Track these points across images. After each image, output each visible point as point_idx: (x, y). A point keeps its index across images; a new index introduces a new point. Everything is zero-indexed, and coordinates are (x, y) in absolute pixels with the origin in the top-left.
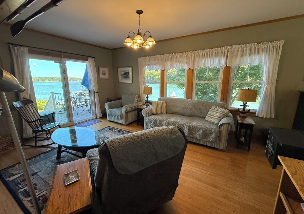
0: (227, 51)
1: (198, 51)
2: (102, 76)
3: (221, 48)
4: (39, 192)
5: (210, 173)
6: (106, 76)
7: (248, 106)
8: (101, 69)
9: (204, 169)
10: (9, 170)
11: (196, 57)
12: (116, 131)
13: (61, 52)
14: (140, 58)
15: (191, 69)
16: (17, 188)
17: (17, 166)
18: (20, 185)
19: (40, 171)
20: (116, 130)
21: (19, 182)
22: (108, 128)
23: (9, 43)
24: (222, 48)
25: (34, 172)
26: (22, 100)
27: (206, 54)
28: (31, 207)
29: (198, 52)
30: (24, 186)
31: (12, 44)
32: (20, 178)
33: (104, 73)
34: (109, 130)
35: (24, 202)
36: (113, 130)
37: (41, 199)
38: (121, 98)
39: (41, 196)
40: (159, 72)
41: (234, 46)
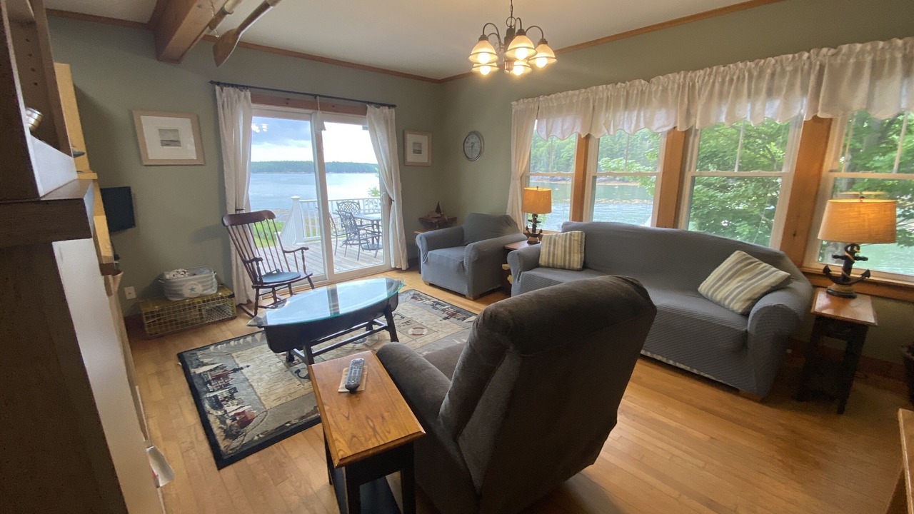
0: (818, 63)
1: (708, 70)
2: (411, 158)
3: (796, 55)
4: (237, 405)
5: (701, 464)
6: (424, 158)
7: (865, 259)
8: (411, 138)
9: (684, 447)
10: (199, 353)
11: (700, 90)
12: (428, 302)
13: (315, 96)
14: (517, 101)
15: (678, 129)
16: (205, 389)
17: (212, 348)
18: (211, 385)
19: (248, 366)
20: (429, 300)
21: (210, 378)
22: (412, 293)
23: (212, 82)
24: (800, 57)
25: (238, 364)
26: (233, 212)
27: (735, 78)
28: (220, 428)
29: (708, 72)
30: (216, 389)
31: (218, 84)
32: (212, 373)
33: (417, 148)
34: (413, 298)
35: (211, 418)
36: (422, 300)
37: (238, 418)
38: (456, 218)
39: (238, 414)
40: (571, 144)
41: (845, 48)
